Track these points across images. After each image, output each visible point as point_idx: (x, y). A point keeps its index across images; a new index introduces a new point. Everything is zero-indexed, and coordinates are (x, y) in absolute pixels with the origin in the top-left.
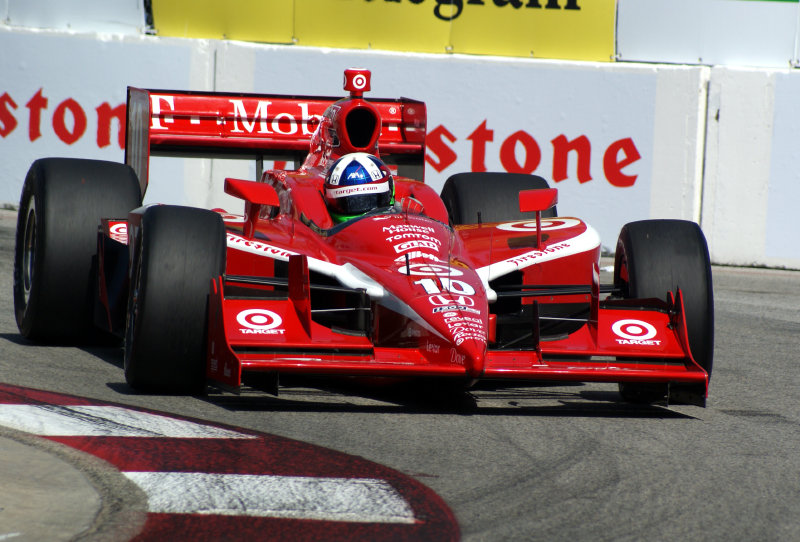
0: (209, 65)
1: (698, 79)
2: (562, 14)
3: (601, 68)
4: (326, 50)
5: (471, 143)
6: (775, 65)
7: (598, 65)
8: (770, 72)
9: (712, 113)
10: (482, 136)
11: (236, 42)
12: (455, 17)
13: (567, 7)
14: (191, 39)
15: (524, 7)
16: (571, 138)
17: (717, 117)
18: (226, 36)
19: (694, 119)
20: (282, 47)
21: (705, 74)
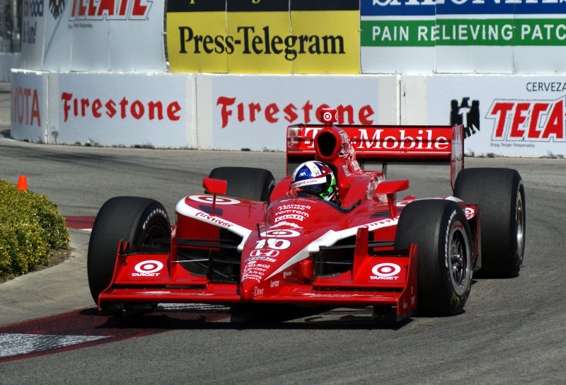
0: (193, 83)
1: (396, 80)
2: (338, 56)
3: (355, 77)
4: (241, 75)
5: (303, 111)
6: (427, 73)
7: (354, 75)
8: (425, 75)
9: (402, 94)
10: (307, 107)
11: (204, 74)
12: (294, 59)
13: (340, 53)
14: (185, 73)
15: (322, 54)
16: (344, 106)
17: (405, 95)
18: (200, 72)
19: (395, 96)
20: (223, 75)
21: (399, 77)
